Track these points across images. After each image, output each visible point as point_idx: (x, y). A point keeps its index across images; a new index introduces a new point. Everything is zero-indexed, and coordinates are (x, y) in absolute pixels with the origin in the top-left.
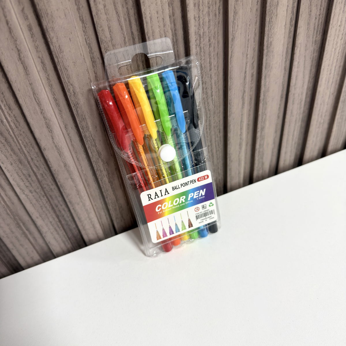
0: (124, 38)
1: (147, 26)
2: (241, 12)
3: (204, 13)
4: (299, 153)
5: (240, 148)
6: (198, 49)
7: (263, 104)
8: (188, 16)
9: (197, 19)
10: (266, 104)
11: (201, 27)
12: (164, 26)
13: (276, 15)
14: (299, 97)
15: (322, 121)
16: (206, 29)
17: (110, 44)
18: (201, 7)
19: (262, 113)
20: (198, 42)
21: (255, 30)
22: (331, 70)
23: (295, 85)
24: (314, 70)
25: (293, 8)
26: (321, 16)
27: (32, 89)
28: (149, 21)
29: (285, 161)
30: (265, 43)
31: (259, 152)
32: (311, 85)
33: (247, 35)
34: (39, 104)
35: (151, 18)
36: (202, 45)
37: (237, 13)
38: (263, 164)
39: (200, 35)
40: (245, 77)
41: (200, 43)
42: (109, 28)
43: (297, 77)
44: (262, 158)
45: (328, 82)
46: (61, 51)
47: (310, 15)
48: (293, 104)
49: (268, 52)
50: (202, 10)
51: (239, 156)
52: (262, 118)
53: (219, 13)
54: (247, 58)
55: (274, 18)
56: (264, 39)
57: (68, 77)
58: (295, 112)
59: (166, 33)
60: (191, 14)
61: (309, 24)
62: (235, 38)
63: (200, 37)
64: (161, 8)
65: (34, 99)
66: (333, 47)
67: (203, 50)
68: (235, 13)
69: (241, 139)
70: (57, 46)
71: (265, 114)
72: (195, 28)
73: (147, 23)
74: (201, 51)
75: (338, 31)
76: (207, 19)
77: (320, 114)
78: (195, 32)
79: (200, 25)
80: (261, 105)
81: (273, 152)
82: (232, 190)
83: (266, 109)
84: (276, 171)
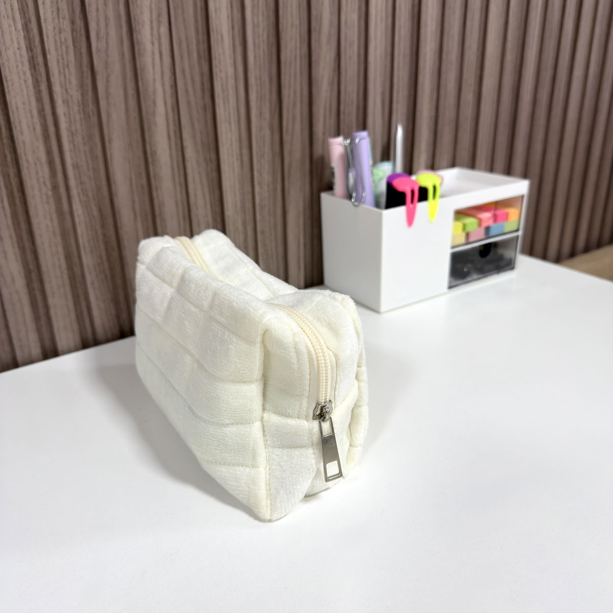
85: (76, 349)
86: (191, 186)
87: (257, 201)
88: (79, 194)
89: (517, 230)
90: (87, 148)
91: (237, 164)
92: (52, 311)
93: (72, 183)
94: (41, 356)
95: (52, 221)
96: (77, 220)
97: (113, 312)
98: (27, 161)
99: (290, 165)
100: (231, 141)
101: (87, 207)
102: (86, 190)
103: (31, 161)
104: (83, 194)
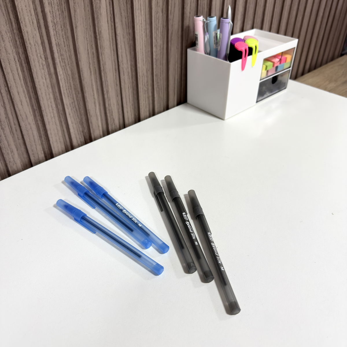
0: (5, 21)
1: (20, 14)
2: (78, 10)
3: (56, 9)
4: (137, 114)
5: (95, 106)
6: (55, 32)
7: (104, 73)
8: (45, 10)
9: (52, 13)
10: (106, 73)
11: (55, 18)
12: (31, 15)
13: (101, 14)
14: (126, 70)
15: (146, 89)
16: (58, 20)
18: (53, 6)
19: (105, 80)
20: (54, 27)
21: (90, 23)
22: (143, 52)
23: (122, 61)
24: (133, 53)
25: (110, 11)
28: (21, 12)
29: (128, 119)
30: (97, 31)
31: (109, 110)
32: (133, 63)
33: (85, 26)
35: (22, 10)
36: (57, 30)
40: (88, 53)
44: (112, 115)
45: (143, 61)
47: (121, 15)
48: (124, 75)
49: (100, 37)
51: (96, 112)
52: (106, 84)
53: (65, 11)
54: (87, 40)
55: (99, 16)
56: (96, 29)
58: (127, 81)
59: (33, 20)
60: (47, 9)
61: (122, 21)
62: (77, 27)
63: (55, 24)
64: (28, 4)
66: (140, 37)
67: (58, 33)
68: (75, 11)
69: (94, 98)
71: (107, 81)
72: (51, 18)
74: (57, 34)
75: (141, 27)
76: (58, 13)
77: (144, 84)
78: (52, 21)
83: (106, 77)
84: (124, 126)
85: (63, 153)
86: (120, 51)
87: (154, 57)
88: (60, 62)
89: (290, 67)
90: (63, 32)
91: (144, 35)
92: (49, 132)
93: (56, 55)
94: (44, 158)
95: (46, 79)
96: (59, 78)
97: (81, 129)
98: (30, 44)
99: (172, 33)
100: (141, 21)
101: (64, 69)
102: (64, 59)
103: (32, 44)
104: (62, 62)
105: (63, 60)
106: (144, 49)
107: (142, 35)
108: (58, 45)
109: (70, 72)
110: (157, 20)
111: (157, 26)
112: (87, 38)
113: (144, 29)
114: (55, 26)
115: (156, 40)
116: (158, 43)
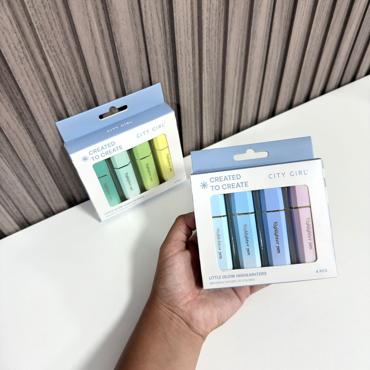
0: (161, 35)
1: (176, 26)
2: (236, 12)
3: (213, 15)
4: (272, 107)
5: (232, 106)
6: (208, 38)
7: (249, 73)
8: (202, 17)
9: (208, 19)
10: (251, 73)
12: (187, 25)
13: (260, 12)
14: (273, 66)
15: (290, 83)
16: (214, 24)
17: (152, 39)
21: (245, 22)
22: (296, 46)
23: (271, 58)
24: (284, 46)
25: (271, 5)
26: (290, 9)
27: (101, 73)
28: (178, 23)
32: (282, 57)
33: (240, 27)
34: (104, 82)
35: (179, 21)
37: (234, 13)
38: (247, 117)
39: (209, 29)
40: (238, 55)
41: (209, 34)
42: (153, 29)
43: (272, 52)
44: (247, 113)
45: (294, 54)
46: (121, 46)
47: (282, 10)
49: (253, 37)
50: (212, 13)
51: (231, 112)
52: (248, 83)
53: (222, 13)
54: (239, 42)
55: (258, 14)
57: (124, 63)
58: (271, 78)
59: (188, 29)
60: (205, 16)
61: (281, 16)
62: (232, 29)
63: (209, 30)
64: (186, 14)
65: (101, 79)
66: (298, 30)
67: (211, 39)
69: (233, 99)
70: (120, 43)
72: (206, 25)
73: (176, 24)
74: (209, 40)
75: (301, 19)
77: (288, 78)
78: (207, 28)
79: (210, 23)
80: (247, 74)
81: (254, 108)
82: (225, 138)
84: (256, 122)
90: (216, 37)
91: (303, 27)
95: (190, 87)
96: (203, 83)
98: (181, 54)
101: (210, 75)
102: (212, 65)
103: (183, 53)
104: (209, 67)
105: (210, 66)
106: (298, 42)
107: (300, 27)
108: (208, 51)
109: (214, 77)
110: (322, 9)
111: (320, 15)
112: (239, 40)
113: (304, 21)
114: (209, 32)
115: (315, 31)
116: (316, 34)
